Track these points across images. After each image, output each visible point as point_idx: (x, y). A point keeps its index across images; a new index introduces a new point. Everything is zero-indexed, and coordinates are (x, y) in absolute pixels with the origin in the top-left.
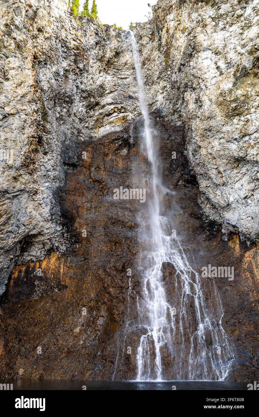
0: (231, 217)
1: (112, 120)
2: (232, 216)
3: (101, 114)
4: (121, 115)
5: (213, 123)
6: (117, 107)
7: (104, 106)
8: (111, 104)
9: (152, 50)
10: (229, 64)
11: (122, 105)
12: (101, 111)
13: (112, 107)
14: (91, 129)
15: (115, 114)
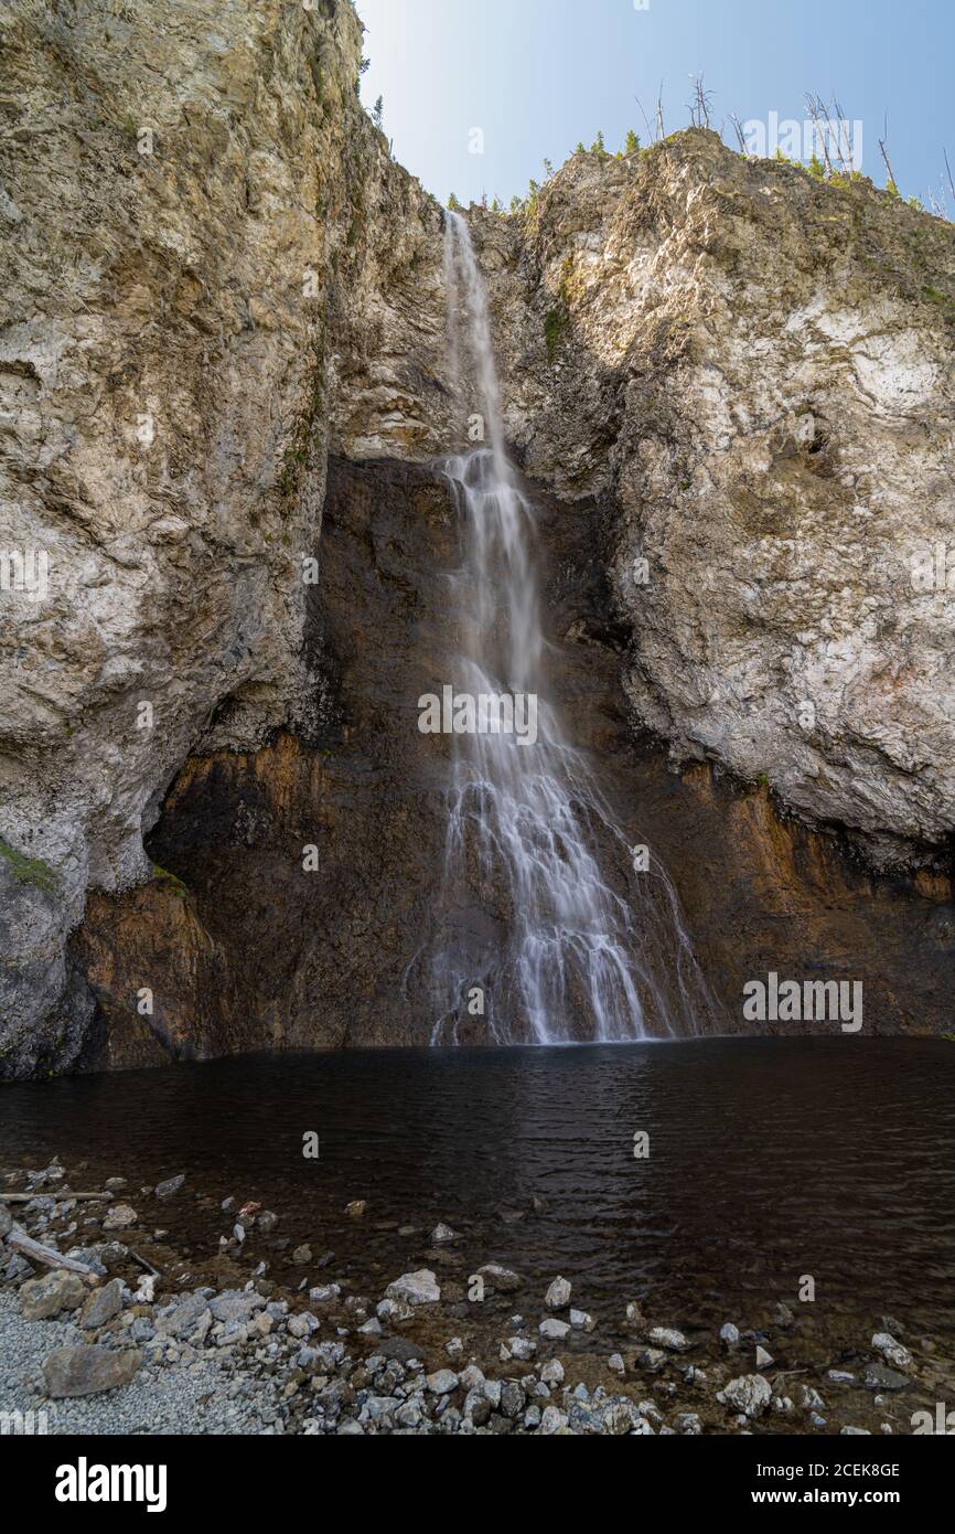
0: (705, 729)
1: (389, 425)
2: (708, 728)
3: (366, 402)
4: (411, 423)
5: (711, 531)
6: (406, 400)
7: (374, 384)
8: (391, 385)
9: (509, 294)
10: (757, 418)
11: (418, 400)
12: (367, 393)
13: (394, 393)
14: (339, 432)
15: (397, 415)
